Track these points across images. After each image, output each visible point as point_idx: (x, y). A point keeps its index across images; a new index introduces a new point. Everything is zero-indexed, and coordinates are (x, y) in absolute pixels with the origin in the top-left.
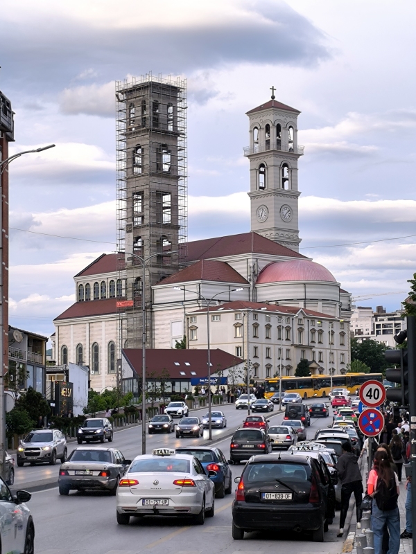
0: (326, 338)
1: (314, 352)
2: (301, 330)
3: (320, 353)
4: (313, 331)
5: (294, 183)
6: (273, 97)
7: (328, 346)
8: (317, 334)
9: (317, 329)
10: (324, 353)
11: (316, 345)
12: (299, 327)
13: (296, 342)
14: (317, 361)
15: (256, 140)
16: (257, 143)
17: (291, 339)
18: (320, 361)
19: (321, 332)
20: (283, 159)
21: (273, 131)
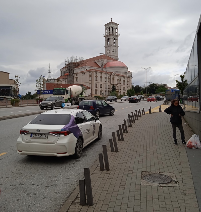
0: (122, 82)
1: (118, 87)
2: (113, 79)
3: (120, 87)
4: (118, 80)
5: (117, 44)
6: (112, 21)
7: (123, 85)
8: (119, 81)
9: (119, 79)
10: (121, 87)
11: (119, 84)
12: (113, 78)
13: (112, 83)
14: (119, 89)
15: (107, 32)
16: (107, 33)
17: (110, 82)
18: (120, 90)
19: (120, 80)
20: (114, 37)
21: (111, 29)
